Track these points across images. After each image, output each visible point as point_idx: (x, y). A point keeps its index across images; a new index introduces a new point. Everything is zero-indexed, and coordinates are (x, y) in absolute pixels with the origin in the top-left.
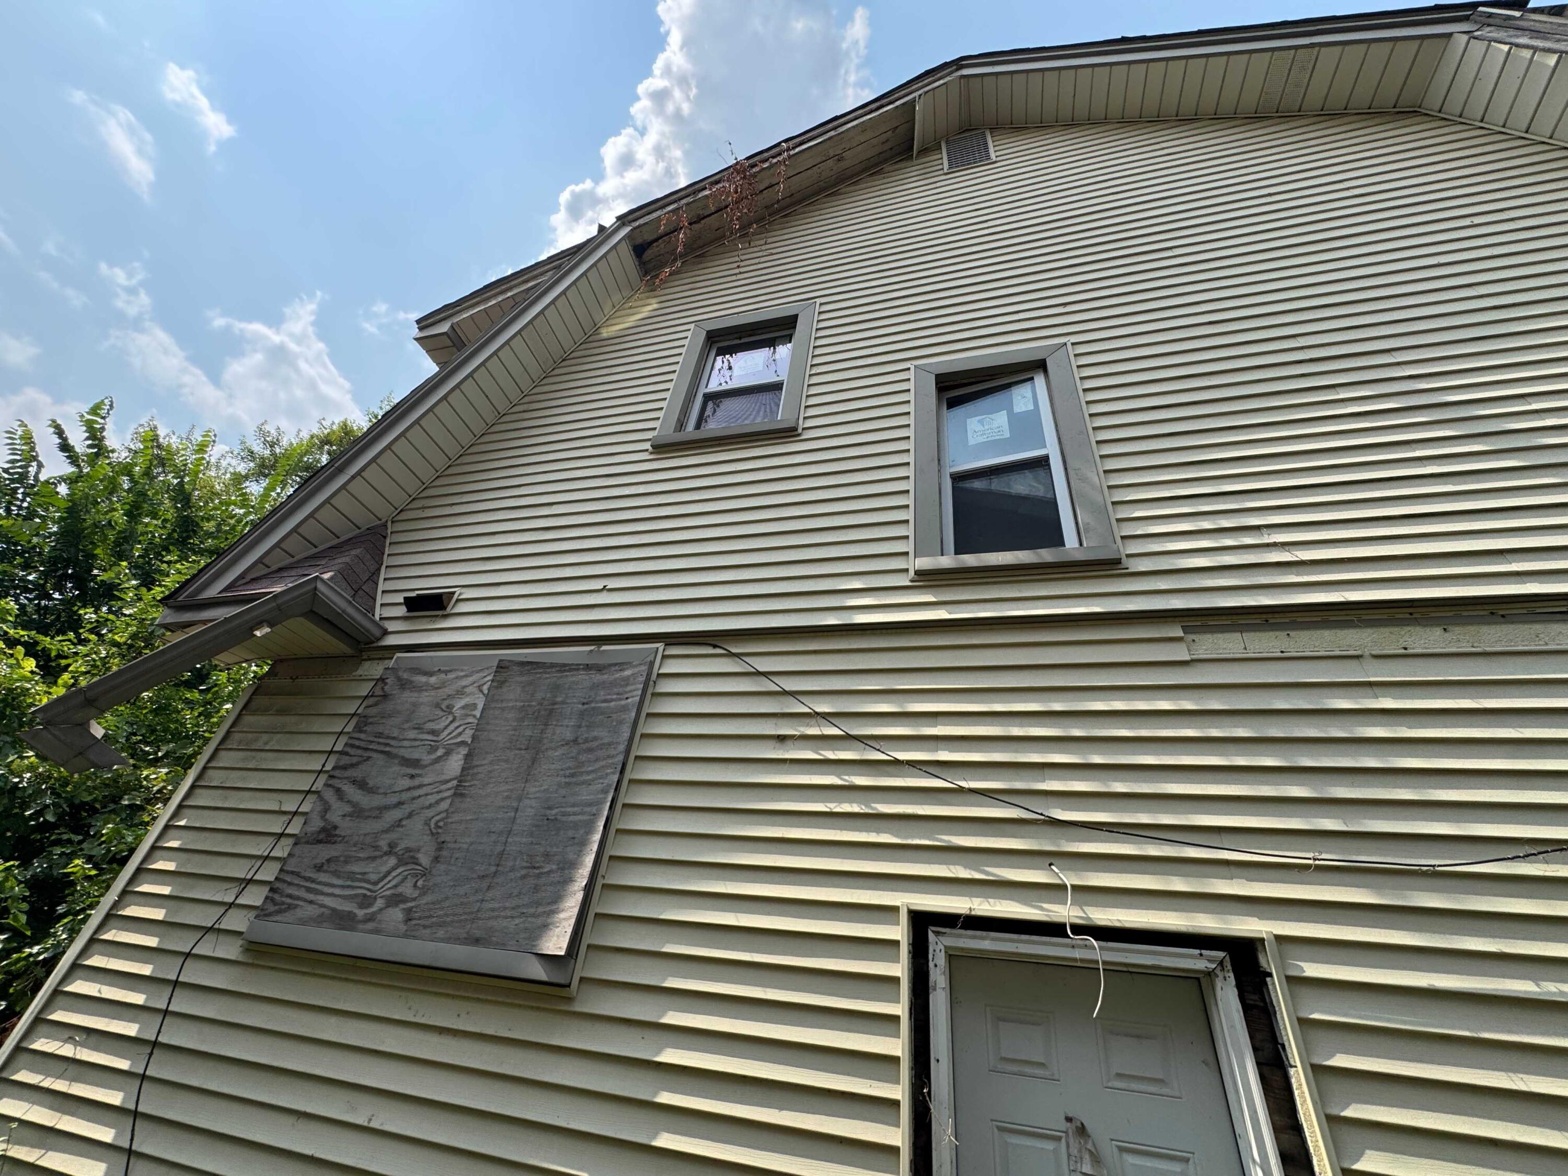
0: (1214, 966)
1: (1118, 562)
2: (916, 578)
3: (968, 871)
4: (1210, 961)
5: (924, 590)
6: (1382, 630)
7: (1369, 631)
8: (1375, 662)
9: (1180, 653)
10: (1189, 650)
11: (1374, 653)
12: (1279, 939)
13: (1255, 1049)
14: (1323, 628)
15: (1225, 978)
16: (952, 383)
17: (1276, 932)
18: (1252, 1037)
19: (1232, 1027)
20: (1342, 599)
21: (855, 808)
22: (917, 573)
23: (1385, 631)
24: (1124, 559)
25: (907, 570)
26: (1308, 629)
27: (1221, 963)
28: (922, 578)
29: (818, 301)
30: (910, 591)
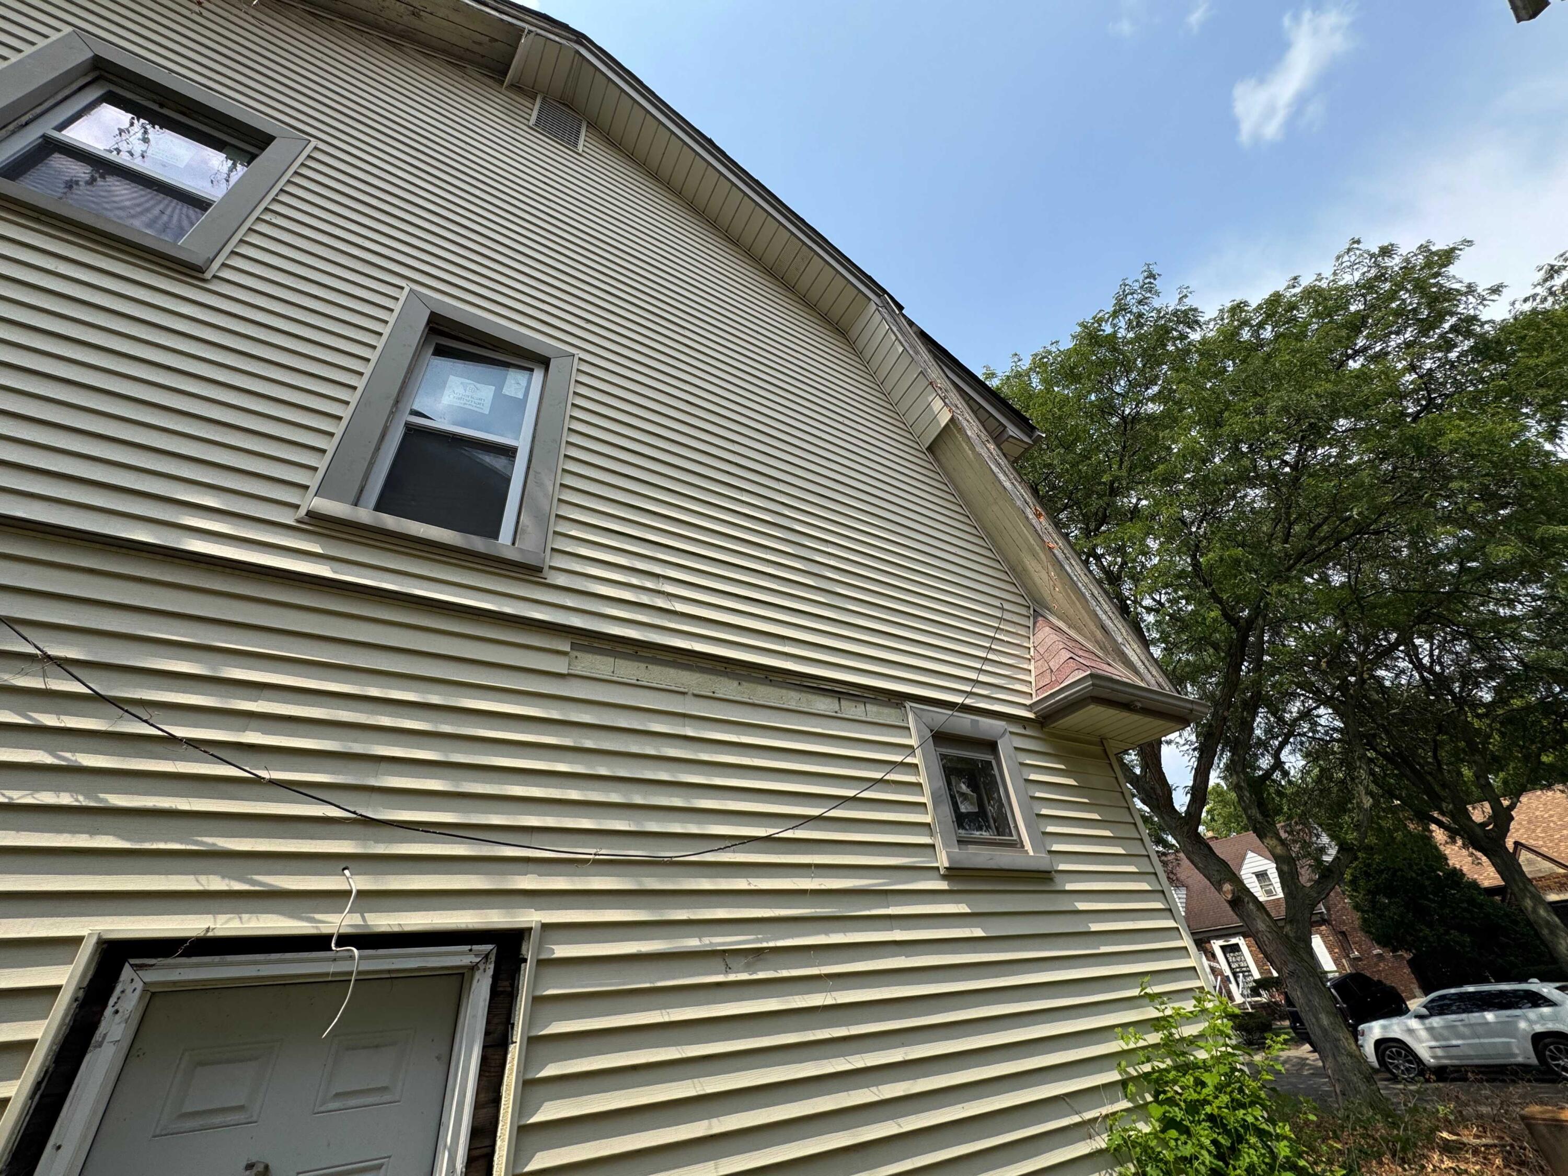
0: (478, 960)
1: (539, 570)
2: (307, 519)
3: (227, 881)
4: (476, 955)
5: (313, 537)
6: (705, 676)
7: (698, 675)
8: (693, 698)
9: (559, 665)
10: (569, 665)
11: (695, 692)
12: (545, 927)
13: (487, 1033)
14: (671, 667)
15: (485, 970)
16: (446, 330)
17: (543, 921)
18: (488, 1022)
19: (474, 1016)
20: (689, 647)
21: (65, 799)
22: (310, 514)
23: (707, 677)
24: (546, 569)
25: (297, 507)
26: (660, 665)
27: (487, 957)
28: (313, 521)
29: (314, 142)
30: (290, 533)
